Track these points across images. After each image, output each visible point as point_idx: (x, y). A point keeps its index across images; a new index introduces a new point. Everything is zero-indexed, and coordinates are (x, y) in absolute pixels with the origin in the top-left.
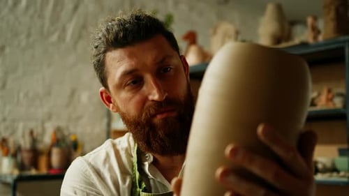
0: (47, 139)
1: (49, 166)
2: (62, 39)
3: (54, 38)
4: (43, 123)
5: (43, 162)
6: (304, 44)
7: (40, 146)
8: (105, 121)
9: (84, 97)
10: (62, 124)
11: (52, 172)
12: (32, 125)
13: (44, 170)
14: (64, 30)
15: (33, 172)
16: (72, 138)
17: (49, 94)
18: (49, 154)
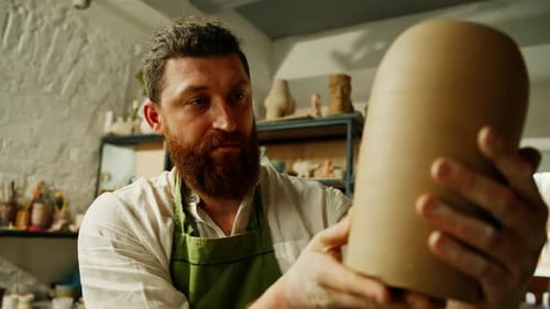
0: (29, 194)
1: (29, 222)
2: (56, 90)
3: (49, 88)
4: (26, 175)
5: (22, 218)
6: (309, 118)
7: (20, 201)
8: (94, 180)
9: (74, 154)
10: (48, 180)
11: (32, 229)
12: (13, 176)
13: (22, 226)
14: (60, 82)
15: (11, 227)
16: (57, 195)
17: (36, 146)
18: (30, 210)
